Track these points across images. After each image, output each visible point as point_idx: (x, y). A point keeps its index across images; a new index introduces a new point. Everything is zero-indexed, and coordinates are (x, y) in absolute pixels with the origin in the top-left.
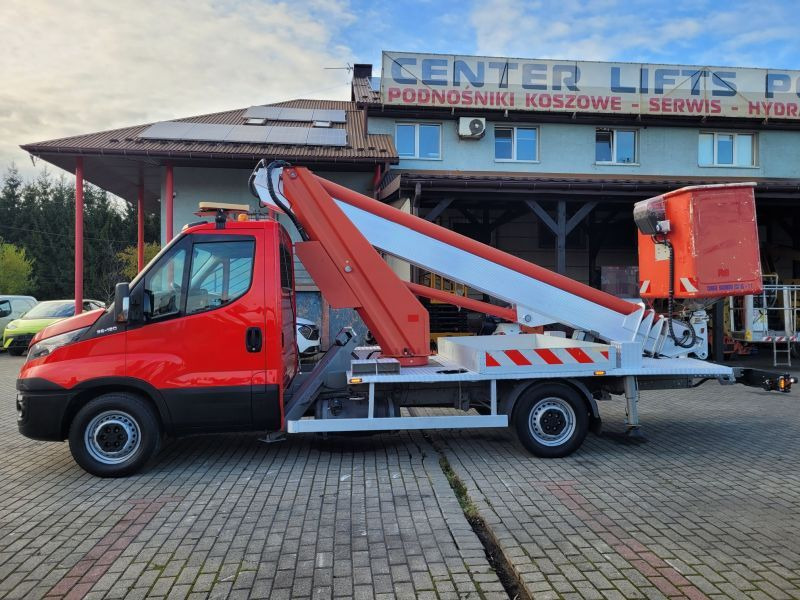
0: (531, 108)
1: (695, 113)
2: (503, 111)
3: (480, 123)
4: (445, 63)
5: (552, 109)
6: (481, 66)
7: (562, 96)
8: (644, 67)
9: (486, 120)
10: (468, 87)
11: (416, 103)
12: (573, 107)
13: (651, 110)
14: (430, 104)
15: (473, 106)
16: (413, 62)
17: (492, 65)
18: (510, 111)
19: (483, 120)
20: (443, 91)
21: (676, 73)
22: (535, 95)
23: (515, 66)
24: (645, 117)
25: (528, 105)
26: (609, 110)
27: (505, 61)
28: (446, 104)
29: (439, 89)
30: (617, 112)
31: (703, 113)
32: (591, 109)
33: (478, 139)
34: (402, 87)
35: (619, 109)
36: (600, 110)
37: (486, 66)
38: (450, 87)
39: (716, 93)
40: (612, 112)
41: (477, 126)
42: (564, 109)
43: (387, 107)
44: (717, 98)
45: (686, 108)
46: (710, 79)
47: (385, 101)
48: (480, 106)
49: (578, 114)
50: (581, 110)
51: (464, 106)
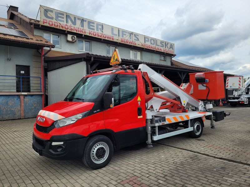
0: (90, 35)
1: (131, 44)
2: (82, 35)
3: (74, 37)
4: (63, 14)
5: (96, 37)
6: (75, 18)
7: (99, 33)
8: (119, 29)
9: (77, 37)
10: (71, 25)
11: (53, 26)
12: (102, 37)
13: (121, 42)
14: (58, 28)
15: (73, 31)
16: (52, 11)
17: (79, 19)
18: (84, 35)
19: (75, 36)
21: (126, 32)
22: (91, 32)
23: (86, 21)
24: (120, 43)
25: (90, 34)
26: (111, 40)
27: (82, 19)
28: (64, 29)
29: (62, 23)
31: (132, 45)
32: (107, 39)
33: (73, 43)
34: (48, 20)
35: (114, 40)
36: (109, 39)
37: (77, 19)
38: (65, 23)
39: (135, 40)
41: (74, 38)
42: (99, 37)
43: (42, 26)
44: (135, 41)
45: (129, 43)
46: (133, 35)
47: (41, 23)
48: (75, 32)
49: (104, 40)
50: (104, 38)
51: (70, 31)
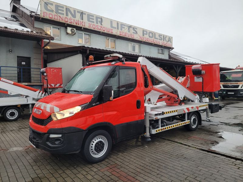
0: (90, 28)
1: (129, 37)
2: (82, 27)
3: (74, 30)
4: (63, 7)
5: (96, 30)
6: (75, 11)
7: (98, 26)
8: (118, 22)
9: (76, 29)
10: (71, 17)
11: (53, 19)
12: (101, 30)
13: (120, 35)
14: (58, 20)
15: (72, 24)
16: (52, 4)
17: (78, 12)
18: (84, 28)
20: (63, 17)
21: (125, 25)
22: (91, 24)
23: (85, 14)
27: (82, 11)
28: (64, 22)
29: (61, 16)
30: (112, 34)
31: (131, 38)
32: (106, 32)
33: (73, 35)
34: (48, 12)
35: (112, 33)
36: (108, 32)
37: (76, 12)
38: (65, 16)
39: (133, 33)
40: (111, 33)
42: (99, 30)
43: (42, 18)
45: (127, 36)
46: (132, 28)
47: (42, 16)
48: (75, 24)
49: (102, 32)
50: (103, 31)
51: (70, 24)
